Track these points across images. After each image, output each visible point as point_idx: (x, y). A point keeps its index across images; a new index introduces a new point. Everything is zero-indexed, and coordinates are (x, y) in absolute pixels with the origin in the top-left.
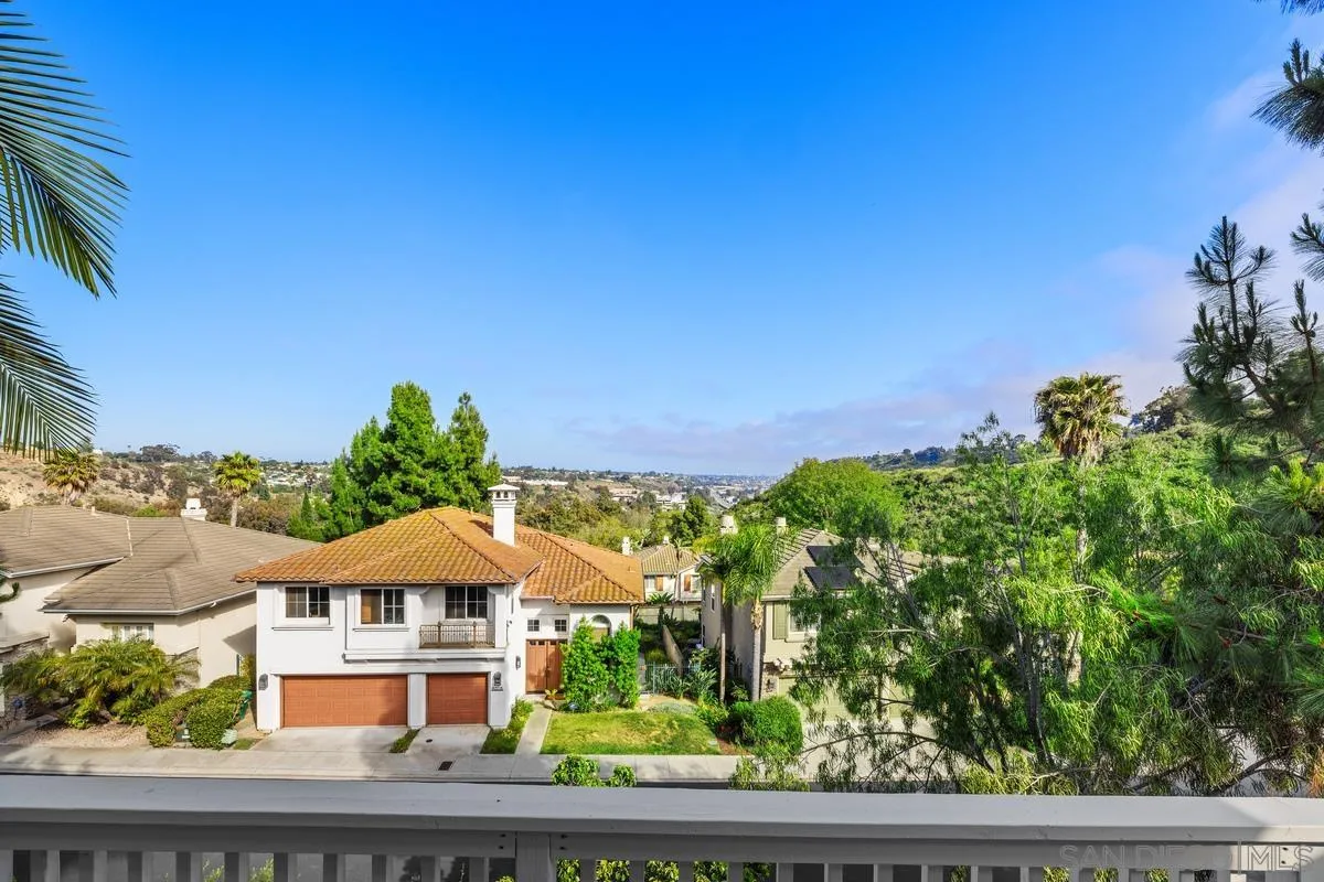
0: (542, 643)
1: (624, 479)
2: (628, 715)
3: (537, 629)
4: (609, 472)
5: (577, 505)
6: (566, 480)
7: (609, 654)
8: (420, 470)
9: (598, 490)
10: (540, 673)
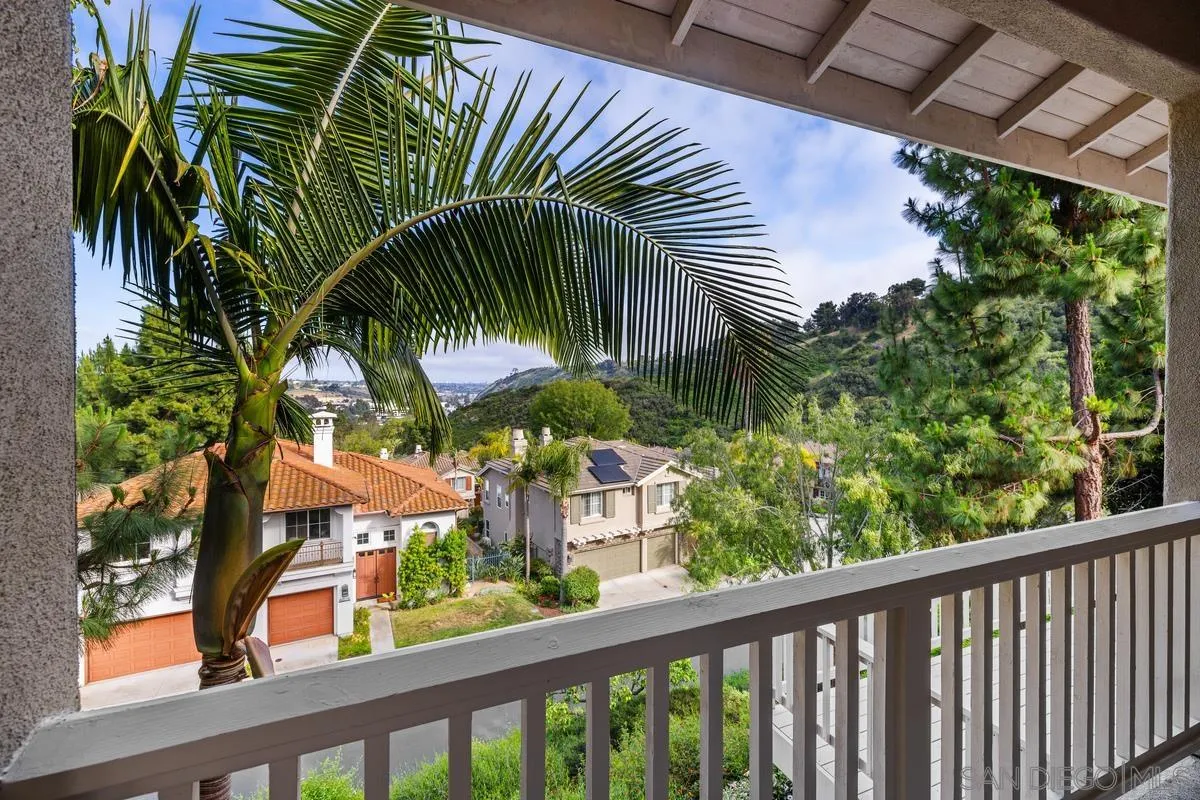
0: (370, 553)
1: (334, 389)
2: (460, 602)
3: (366, 541)
7: (442, 550)
10: (369, 580)
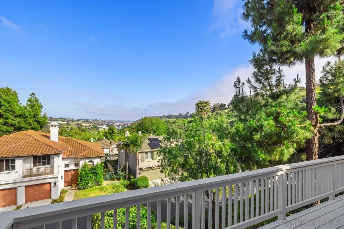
0: (70, 171)
1: (87, 121)
2: (100, 187)
3: (68, 167)
4: (82, 119)
5: (71, 129)
6: (66, 121)
7: (94, 171)
8: (13, 118)
9: (78, 124)
10: (69, 180)
